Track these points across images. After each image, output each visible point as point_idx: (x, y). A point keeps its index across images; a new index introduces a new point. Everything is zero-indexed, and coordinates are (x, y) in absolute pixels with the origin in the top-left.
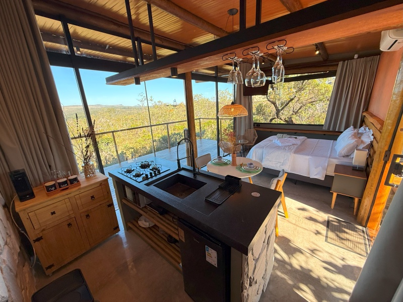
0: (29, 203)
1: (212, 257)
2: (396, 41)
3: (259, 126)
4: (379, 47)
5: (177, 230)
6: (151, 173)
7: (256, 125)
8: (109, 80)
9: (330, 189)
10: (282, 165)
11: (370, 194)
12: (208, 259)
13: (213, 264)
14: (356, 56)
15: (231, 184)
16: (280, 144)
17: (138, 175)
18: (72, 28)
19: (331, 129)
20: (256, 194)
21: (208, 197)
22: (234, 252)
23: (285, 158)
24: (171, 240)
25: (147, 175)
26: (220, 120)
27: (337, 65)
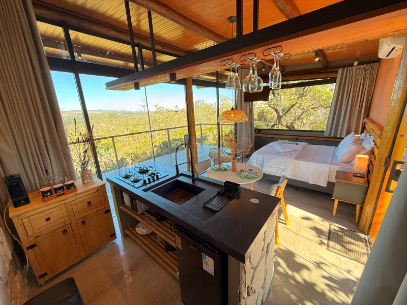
0: (23, 209)
1: (209, 265)
2: (394, 48)
3: (260, 131)
4: (378, 55)
5: (174, 236)
6: (149, 179)
7: (257, 131)
8: (109, 85)
9: (331, 195)
10: (283, 171)
11: (372, 201)
12: (205, 267)
13: (210, 272)
14: (356, 63)
15: (230, 190)
16: (281, 150)
17: (136, 181)
18: (73, 34)
19: (332, 136)
20: (255, 201)
21: (206, 203)
22: (231, 260)
23: (286, 164)
24: (169, 248)
25: (145, 181)
26: (220, 126)
27: (337, 71)
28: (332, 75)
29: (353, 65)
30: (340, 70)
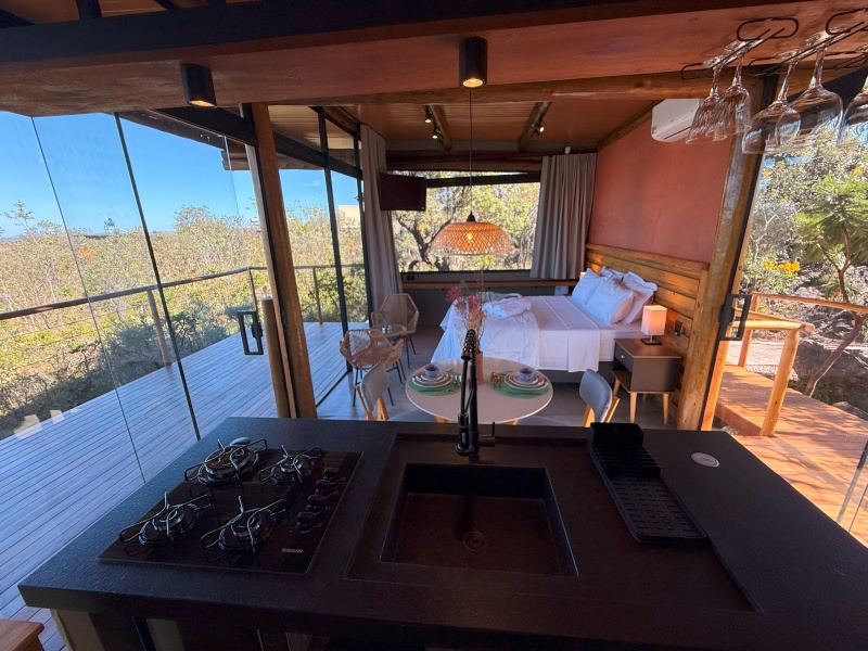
11: (701, 383)
14: (568, 150)
16: (504, 314)
20: (706, 459)
27: (541, 162)
28: (533, 168)
29: (563, 153)
30: (546, 159)
